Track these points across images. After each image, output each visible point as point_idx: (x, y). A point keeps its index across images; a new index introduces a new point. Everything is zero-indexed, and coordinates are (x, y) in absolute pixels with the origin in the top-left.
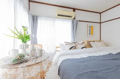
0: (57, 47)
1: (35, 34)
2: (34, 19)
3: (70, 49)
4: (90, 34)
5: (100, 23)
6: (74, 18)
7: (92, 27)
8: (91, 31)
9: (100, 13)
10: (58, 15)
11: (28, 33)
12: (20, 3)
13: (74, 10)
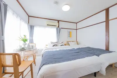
0: (46, 45)
1: (32, 37)
2: (32, 28)
3: (53, 46)
4: (69, 37)
5: (77, 29)
6: (58, 27)
7: (71, 32)
8: (70, 35)
9: (77, 23)
10: (47, 25)
11: (26, 38)
12: (23, 21)
13: (58, 21)
